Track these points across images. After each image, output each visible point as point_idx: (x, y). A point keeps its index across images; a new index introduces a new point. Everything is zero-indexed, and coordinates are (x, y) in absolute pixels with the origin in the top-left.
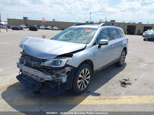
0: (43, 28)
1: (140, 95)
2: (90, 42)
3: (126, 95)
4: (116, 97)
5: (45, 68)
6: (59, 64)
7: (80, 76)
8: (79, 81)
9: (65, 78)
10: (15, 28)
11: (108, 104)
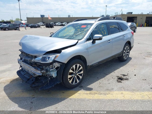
0: (59, 24)
1: (133, 90)
2: (83, 38)
3: (118, 91)
4: (107, 92)
5: (36, 64)
6: (47, 60)
7: (71, 71)
8: (69, 76)
9: (55, 73)
10: (33, 26)
11: (97, 98)
